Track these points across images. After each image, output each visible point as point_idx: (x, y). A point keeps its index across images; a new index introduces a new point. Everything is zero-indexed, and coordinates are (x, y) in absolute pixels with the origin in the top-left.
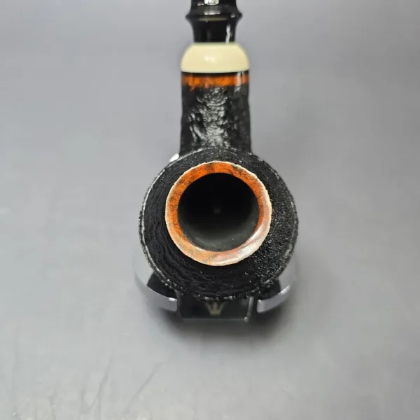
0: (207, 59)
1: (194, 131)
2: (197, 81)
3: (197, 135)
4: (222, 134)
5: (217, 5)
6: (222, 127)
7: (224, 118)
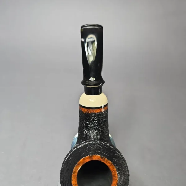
0: (90, 100)
1: (84, 130)
2: (86, 110)
3: (85, 132)
4: (96, 133)
5: (94, 81)
6: (96, 129)
7: (97, 126)
